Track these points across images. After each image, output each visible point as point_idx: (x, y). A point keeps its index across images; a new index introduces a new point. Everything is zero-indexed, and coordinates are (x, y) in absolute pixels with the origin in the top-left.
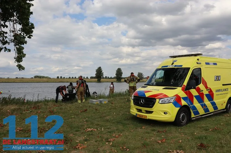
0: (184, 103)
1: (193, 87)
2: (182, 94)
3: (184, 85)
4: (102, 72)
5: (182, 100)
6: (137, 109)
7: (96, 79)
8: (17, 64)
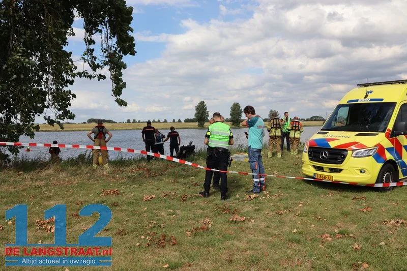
0: (389, 156)
1: (402, 133)
2: (387, 144)
3: (389, 130)
4: (207, 111)
5: (386, 152)
6: (314, 167)
7: (197, 124)
8: (115, 98)
